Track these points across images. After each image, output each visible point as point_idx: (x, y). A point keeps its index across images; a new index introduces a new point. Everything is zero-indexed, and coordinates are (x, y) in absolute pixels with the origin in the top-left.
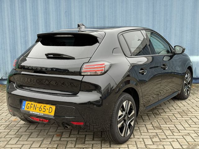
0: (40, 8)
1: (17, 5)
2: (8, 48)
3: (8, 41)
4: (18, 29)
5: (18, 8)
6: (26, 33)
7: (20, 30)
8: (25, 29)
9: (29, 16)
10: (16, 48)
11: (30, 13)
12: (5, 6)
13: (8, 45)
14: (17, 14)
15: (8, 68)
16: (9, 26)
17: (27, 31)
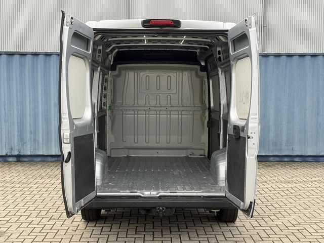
0: (52, 79)
1: (27, 74)
2: (16, 121)
3: (15, 112)
4: (28, 99)
5: (28, 78)
6: (36, 104)
7: (30, 102)
8: (35, 100)
9: (39, 86)
10: (24, 120)
11: (41, 83)
12: (14, 75)
13: (16, 117)
14: (27, 84)
15: (14, 143)
16: (17, 97)
17: (38, 102)
